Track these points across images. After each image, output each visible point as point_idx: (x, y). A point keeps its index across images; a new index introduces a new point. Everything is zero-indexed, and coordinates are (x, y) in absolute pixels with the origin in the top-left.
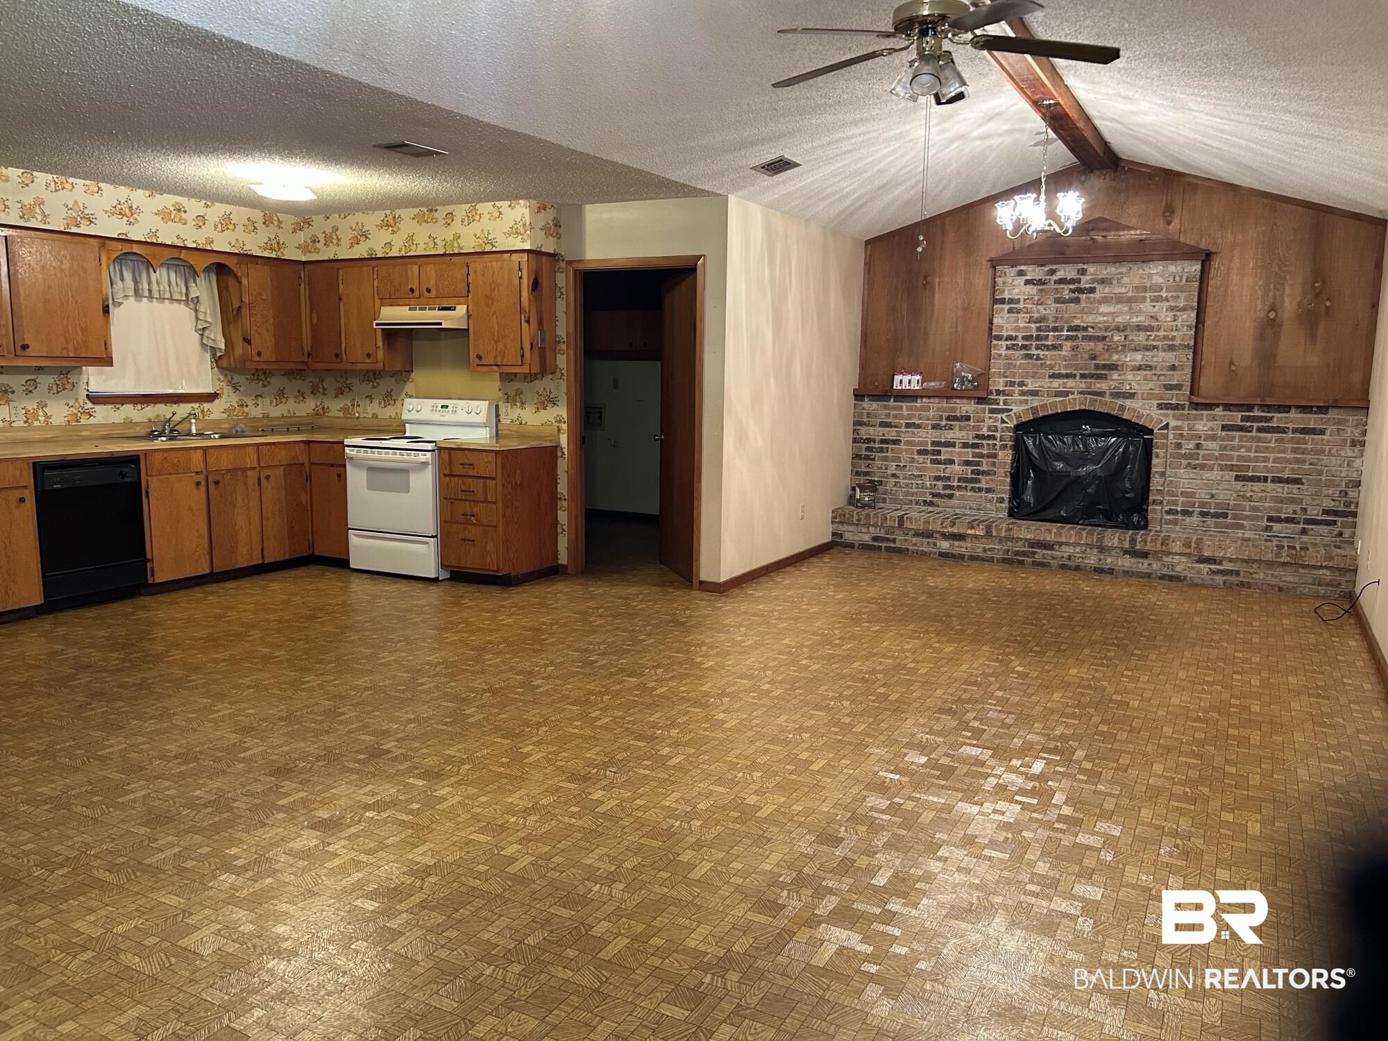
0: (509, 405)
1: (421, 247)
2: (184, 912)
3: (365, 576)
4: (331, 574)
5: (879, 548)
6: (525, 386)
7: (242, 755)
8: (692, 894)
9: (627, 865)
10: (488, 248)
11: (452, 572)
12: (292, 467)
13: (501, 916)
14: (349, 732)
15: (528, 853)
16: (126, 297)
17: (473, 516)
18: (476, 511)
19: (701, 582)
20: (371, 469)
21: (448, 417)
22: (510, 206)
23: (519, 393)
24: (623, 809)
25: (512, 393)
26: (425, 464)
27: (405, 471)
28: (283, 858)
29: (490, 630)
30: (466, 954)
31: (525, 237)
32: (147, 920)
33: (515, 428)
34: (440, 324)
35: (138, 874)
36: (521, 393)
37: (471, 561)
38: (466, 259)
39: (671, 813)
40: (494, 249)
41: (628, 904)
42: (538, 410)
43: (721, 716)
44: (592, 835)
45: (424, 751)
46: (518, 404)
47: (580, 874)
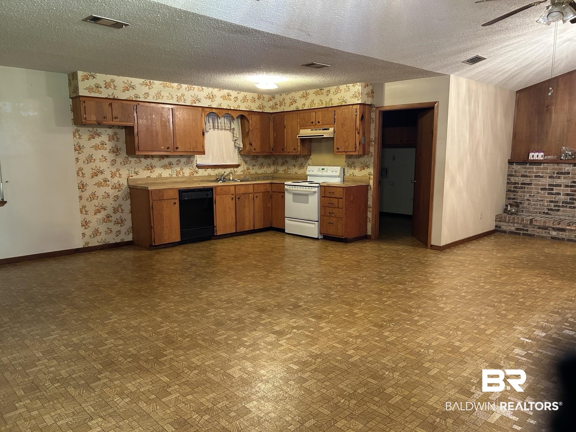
0: (349, 168)
1: (317, 105)
2: (228, 360)
3: (290, 236)
4: (278, 234)
5: (519, 234)
6: (356, 160)
7: (247, 302)
8: (429, 382)
9: (400, 365)
10: (344, 104)
11: (324, 236)
12: (266, 193)
13: (347, 379)
14: (286, 297)
15: (357, 355)
16: (210, 129)
17: (333, 213)
18: (334, 211)
19: (432, 246)
20: (294, 194)
21: (324, 173)
22: (353, 86)
23: (353, 163)
24: (398, 341)
25: (350, 163)
26: (315, 192)
27: (307, 195)
28: (262, 344)
29: (339, 261)
30: (333, 393)
31: (359, 98)
32: (216, 361)
33: (351, 178)
34: (323, 136)
35: (213, 343)
36: (354, 163)
37: (332, 232)
38: (334, 109)
39: (419, 345)
40: (346, 104)
41: (401, 382)
42: (361, 170)
43: (442, 305)
44: (385, 350)
45: (315, 307)
46: (353, 168)
47: (380, 366)
